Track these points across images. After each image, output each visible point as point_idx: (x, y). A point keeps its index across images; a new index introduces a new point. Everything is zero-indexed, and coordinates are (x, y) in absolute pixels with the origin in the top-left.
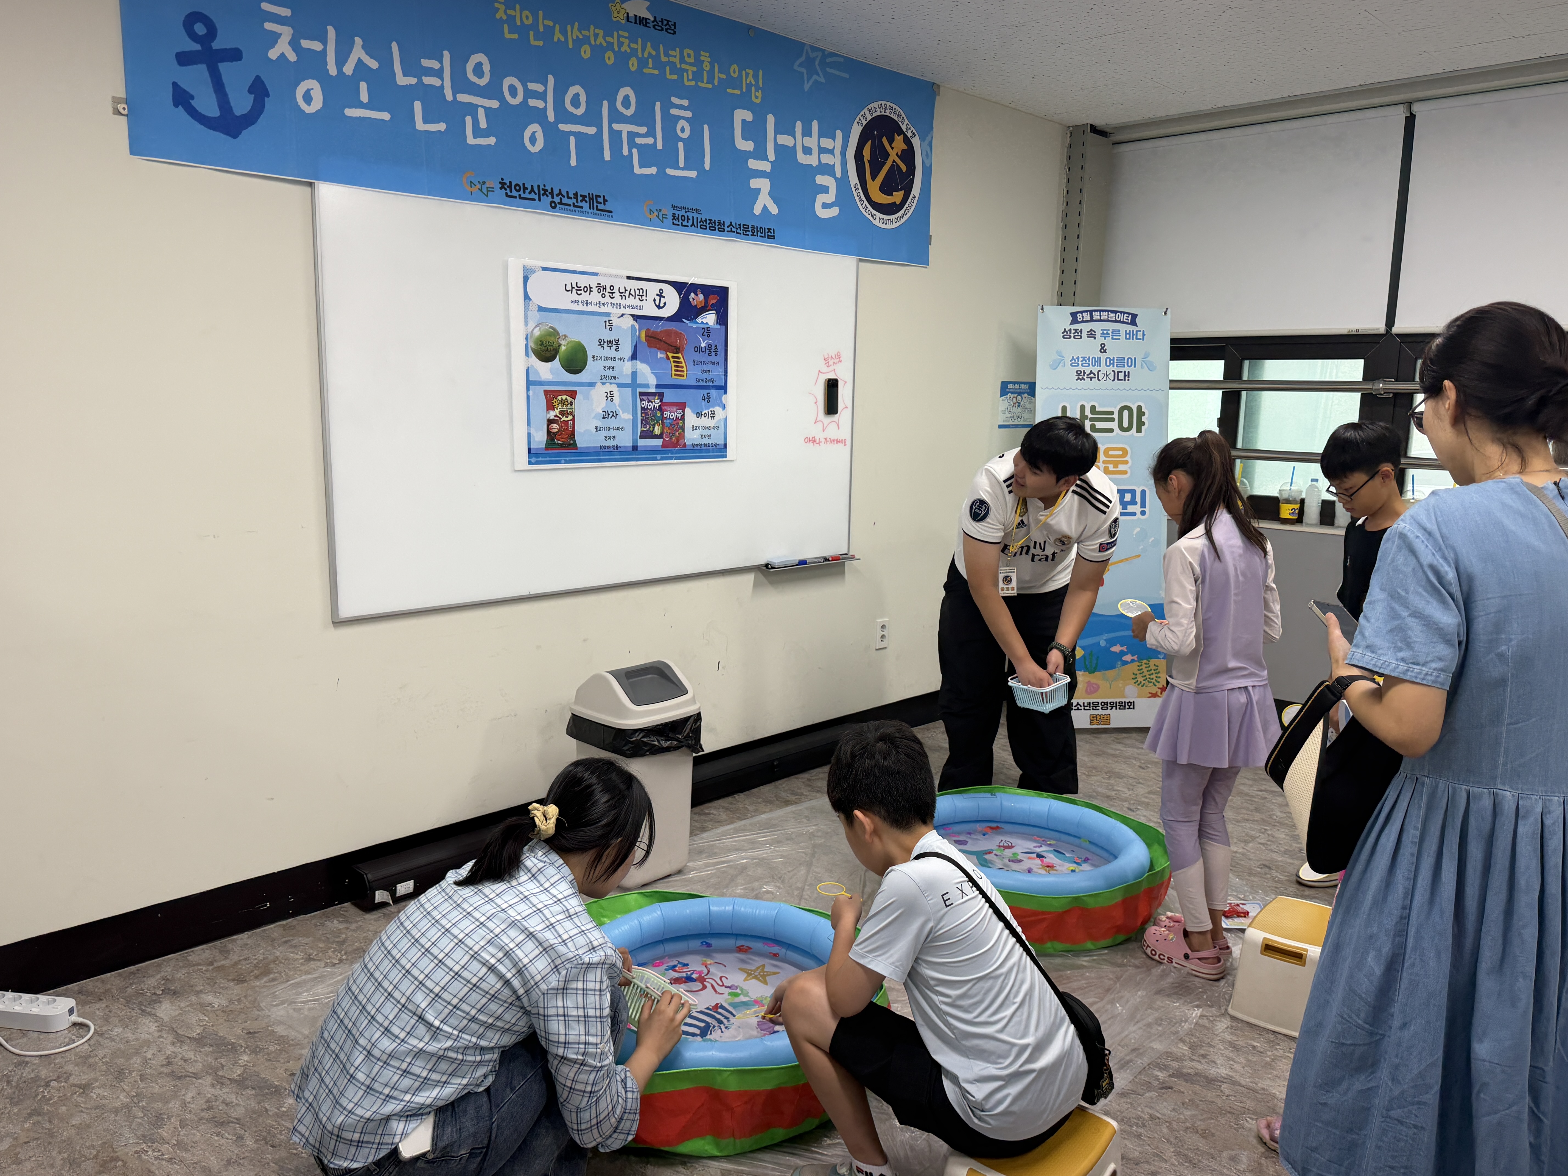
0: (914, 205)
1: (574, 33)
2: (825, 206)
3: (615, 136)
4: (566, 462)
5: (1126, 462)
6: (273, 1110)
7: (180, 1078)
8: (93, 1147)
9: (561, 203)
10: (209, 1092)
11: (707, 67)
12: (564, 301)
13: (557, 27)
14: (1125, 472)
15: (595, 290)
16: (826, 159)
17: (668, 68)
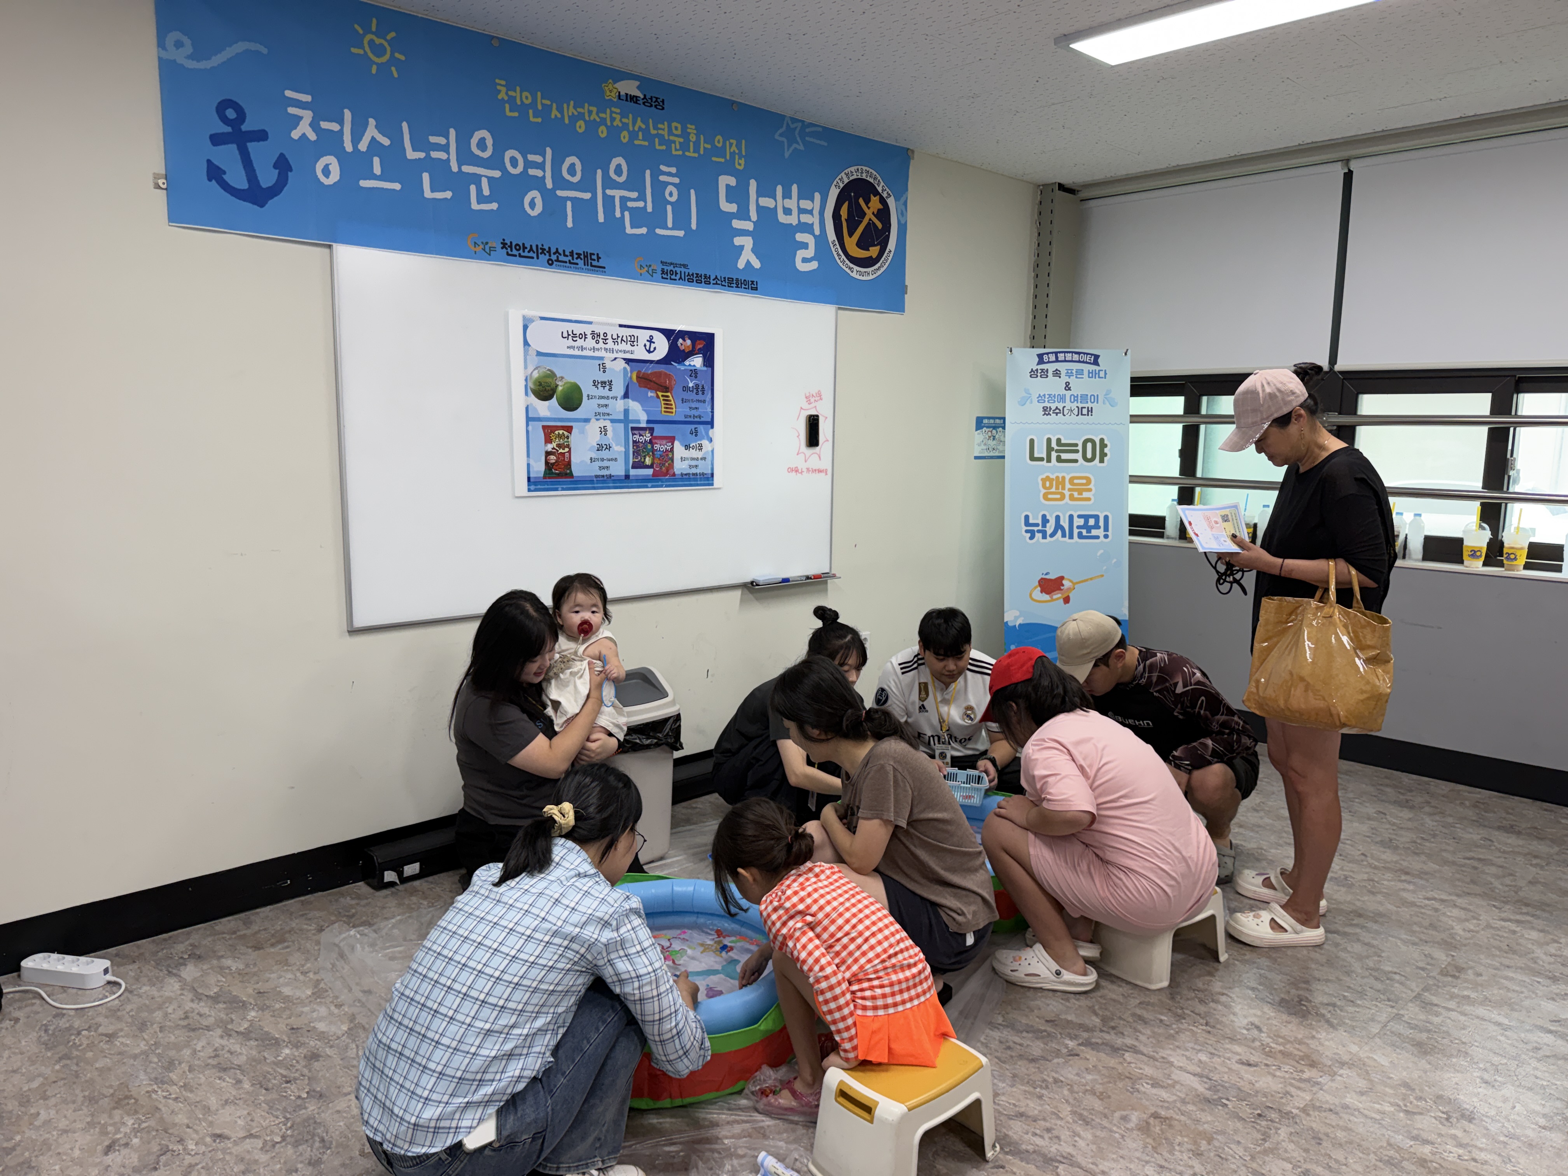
0: (890, 258)
1: (570, 110)
2: (805, 260)
3: (609, 201)
4: (563, 489)
5: (1090, 490)
6: (270, 1059)
7: (194, 1030)
8: (111, 1086)
9: (558, 260)
10: (218, 1042)
11: (693, 138)
12: (561, 347)
13: (554, 105)
14: (1089, 499)
15: (589, 337)
16: (806, 218)
17: (657, 140)
